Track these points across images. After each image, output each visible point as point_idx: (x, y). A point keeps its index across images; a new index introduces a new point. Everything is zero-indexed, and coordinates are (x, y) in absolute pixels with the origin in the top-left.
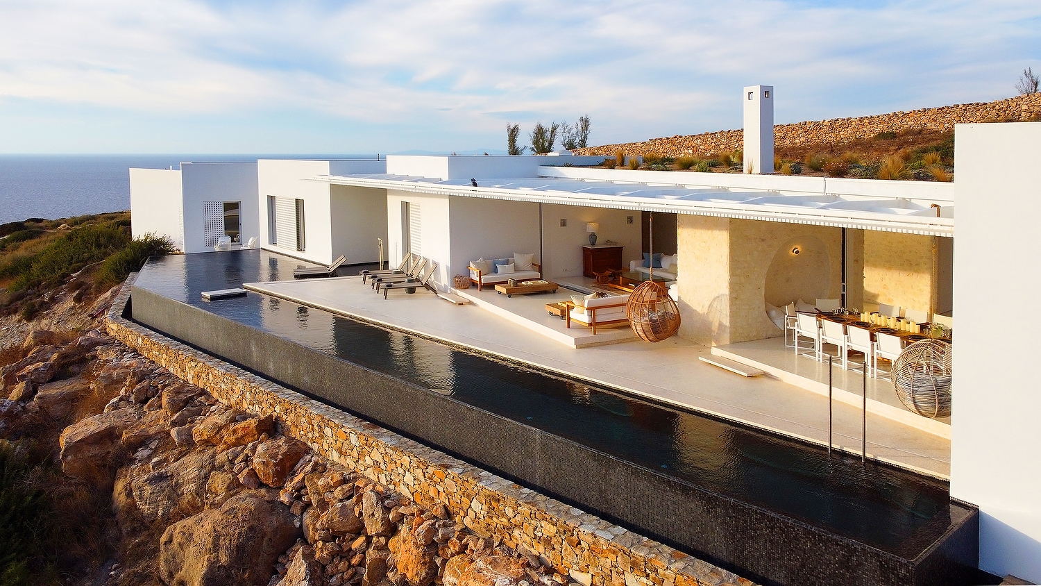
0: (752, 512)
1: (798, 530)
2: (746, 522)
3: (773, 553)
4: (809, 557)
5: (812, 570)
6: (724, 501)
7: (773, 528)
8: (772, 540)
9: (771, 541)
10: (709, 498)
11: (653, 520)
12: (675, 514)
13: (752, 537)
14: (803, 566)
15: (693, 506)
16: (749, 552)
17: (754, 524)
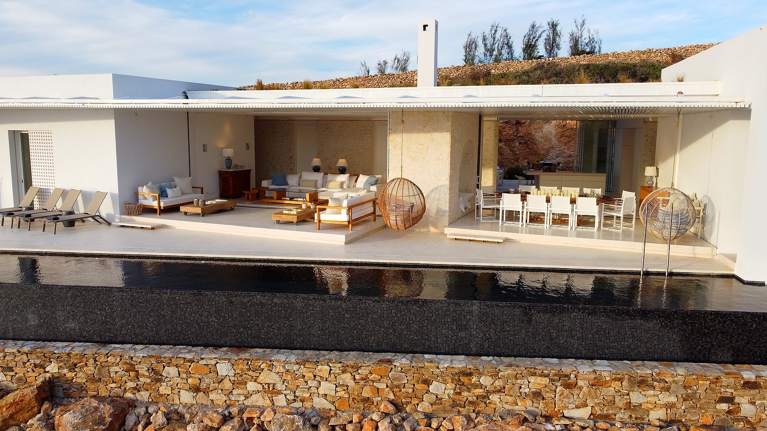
0: (707, 314)
1: (746, 317)
2: (701, 324)
3: (724, 341)
4: (753, 334)
5: (755, 343)
6: (682, 313)
7: (724, 322)
8: (723, 331)
9: (722, 333)
10: (667, 314)
11: (609, 348)
12: (633, 337)
13: (705, 334)
14: (748, 342)
15: (651, 325)
16: (701, 346)
17: (709, 324)
